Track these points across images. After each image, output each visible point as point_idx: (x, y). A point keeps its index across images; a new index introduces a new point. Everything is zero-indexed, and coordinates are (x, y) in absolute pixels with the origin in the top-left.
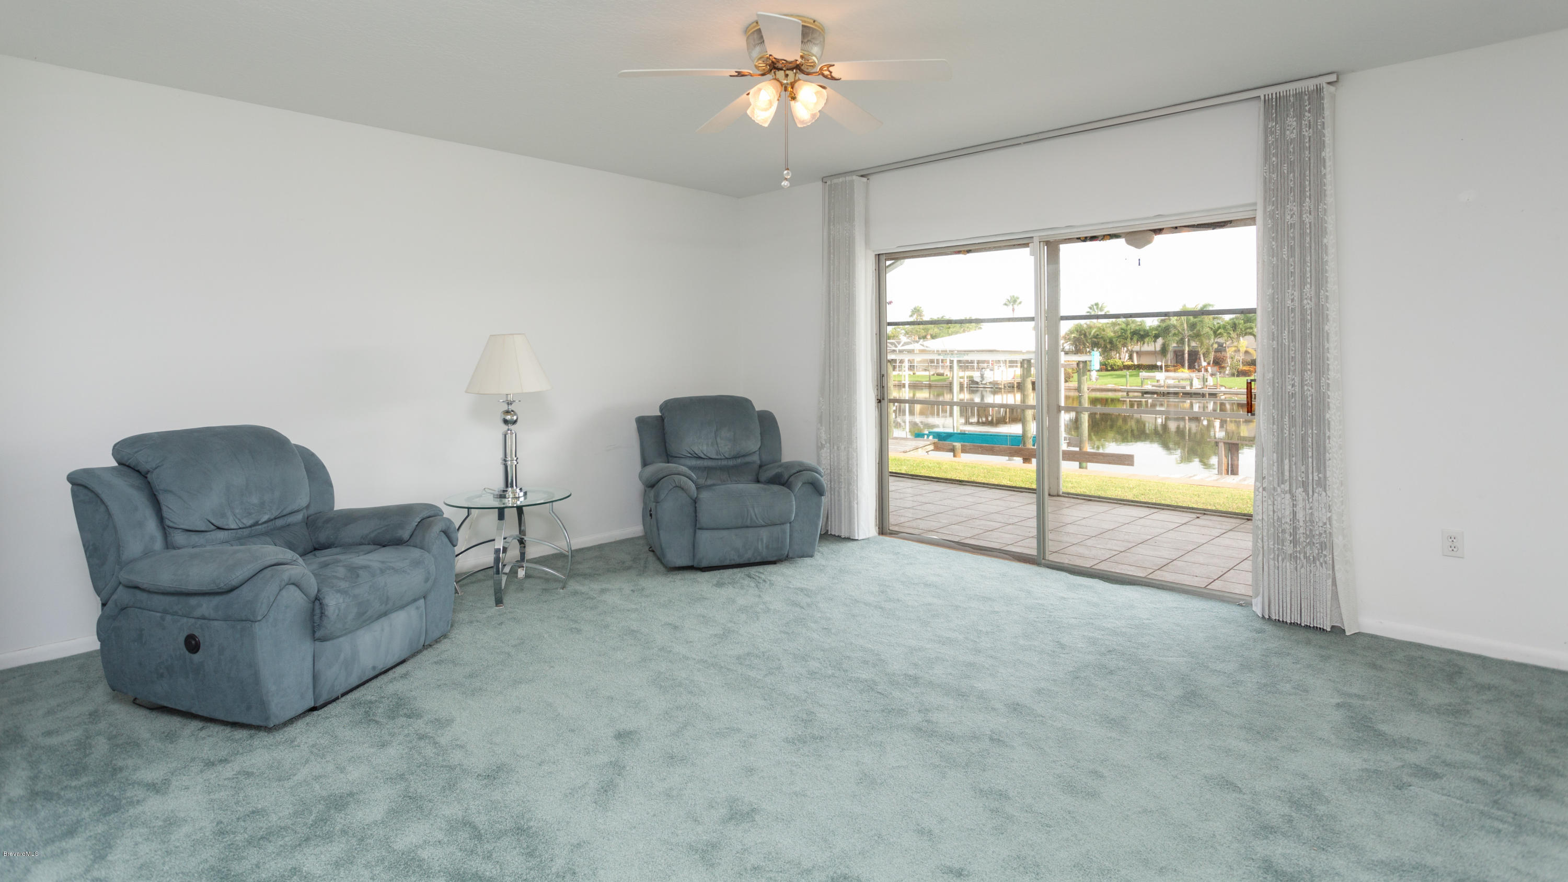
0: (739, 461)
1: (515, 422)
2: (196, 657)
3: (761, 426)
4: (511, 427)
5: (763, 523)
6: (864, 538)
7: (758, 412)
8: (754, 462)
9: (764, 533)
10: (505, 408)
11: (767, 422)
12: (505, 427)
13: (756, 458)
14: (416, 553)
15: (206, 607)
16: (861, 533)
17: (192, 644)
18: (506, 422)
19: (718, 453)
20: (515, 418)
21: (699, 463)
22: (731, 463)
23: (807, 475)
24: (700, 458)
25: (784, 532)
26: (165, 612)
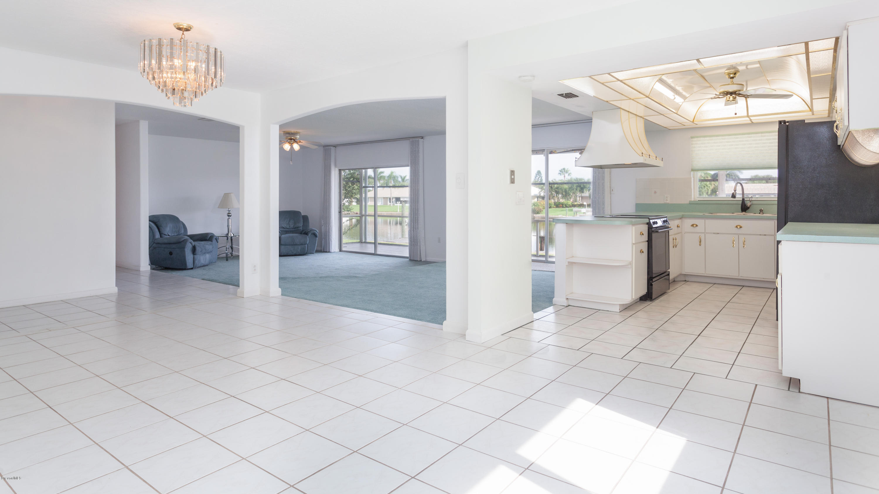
0: (296, 229)
1: (231, 216)
2: (172, 256)
3: (303, 219)
4: (230, 217)
5: (299, 244)
6: (333, 252)
7: (303, 216)
8: (300, 230)
9: (300, 247)
10: (228, 212)
11: (306, 218)
12: (228, 217)
13: (301, 228)
14: (210, 242)
15: (174, 246)
16: (332, 250)
17: (171, 253)
18: (228, 216)
19: (289, 227)
20: (231, 215)
21: (284, 229)
22: (293, 230)
23: (312, 232)
24: (284, 228)
25: (305, 247)
26: (165, 248)
